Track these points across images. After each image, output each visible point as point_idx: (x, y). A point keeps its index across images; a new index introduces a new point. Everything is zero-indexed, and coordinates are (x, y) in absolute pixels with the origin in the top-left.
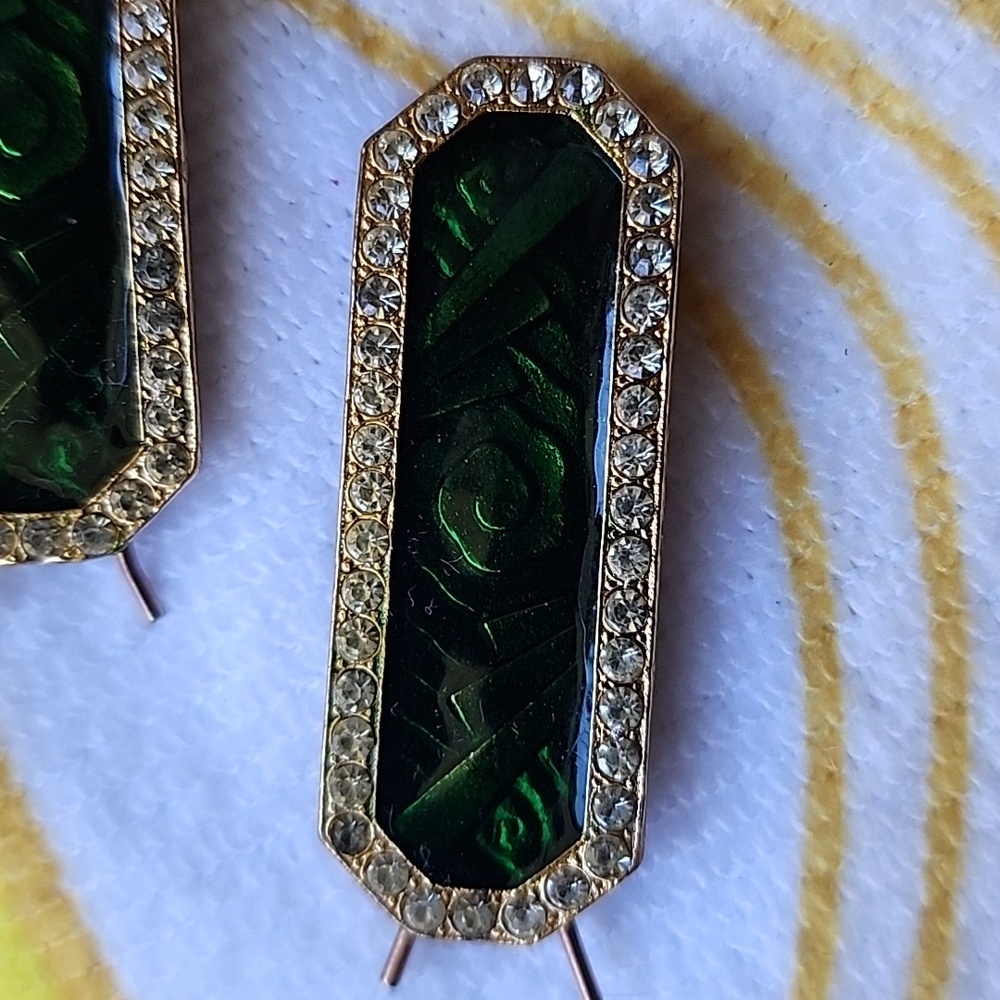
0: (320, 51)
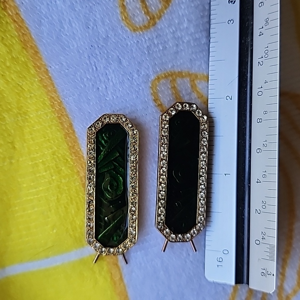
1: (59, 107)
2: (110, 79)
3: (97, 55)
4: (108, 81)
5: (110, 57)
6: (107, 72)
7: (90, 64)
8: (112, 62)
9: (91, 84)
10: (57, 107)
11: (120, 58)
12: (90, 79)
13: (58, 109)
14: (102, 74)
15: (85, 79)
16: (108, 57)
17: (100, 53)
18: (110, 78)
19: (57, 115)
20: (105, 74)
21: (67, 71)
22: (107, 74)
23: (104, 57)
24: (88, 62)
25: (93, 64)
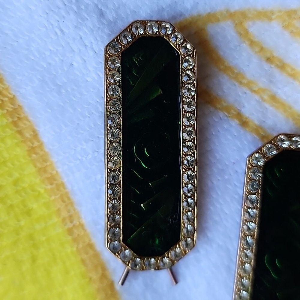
0: (231, 126)
1: (12, 106)
2: (89, 46)
3: (59, 8)
4: (86, 48)
5: (83, 7)
6: (82, 34)
7: (51, 27)
8: (86, 16)
9: (57, 59)
10: (9, 107)
11: (100, 7)
12: (55, 51)
13: (12, 110)
14: (74, 39)
15: (48, 53)
16: (79, 8)
17: (65, 5)
18: (87, 44)
19: (11, 120)
20: (78, 38)
21: (16, 44)
22: (82, 37)
23: (73, 10)
24: (46, 23)
25: (56, 25)
